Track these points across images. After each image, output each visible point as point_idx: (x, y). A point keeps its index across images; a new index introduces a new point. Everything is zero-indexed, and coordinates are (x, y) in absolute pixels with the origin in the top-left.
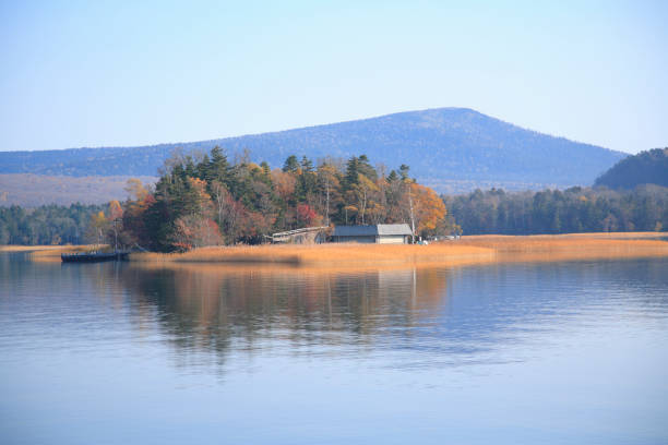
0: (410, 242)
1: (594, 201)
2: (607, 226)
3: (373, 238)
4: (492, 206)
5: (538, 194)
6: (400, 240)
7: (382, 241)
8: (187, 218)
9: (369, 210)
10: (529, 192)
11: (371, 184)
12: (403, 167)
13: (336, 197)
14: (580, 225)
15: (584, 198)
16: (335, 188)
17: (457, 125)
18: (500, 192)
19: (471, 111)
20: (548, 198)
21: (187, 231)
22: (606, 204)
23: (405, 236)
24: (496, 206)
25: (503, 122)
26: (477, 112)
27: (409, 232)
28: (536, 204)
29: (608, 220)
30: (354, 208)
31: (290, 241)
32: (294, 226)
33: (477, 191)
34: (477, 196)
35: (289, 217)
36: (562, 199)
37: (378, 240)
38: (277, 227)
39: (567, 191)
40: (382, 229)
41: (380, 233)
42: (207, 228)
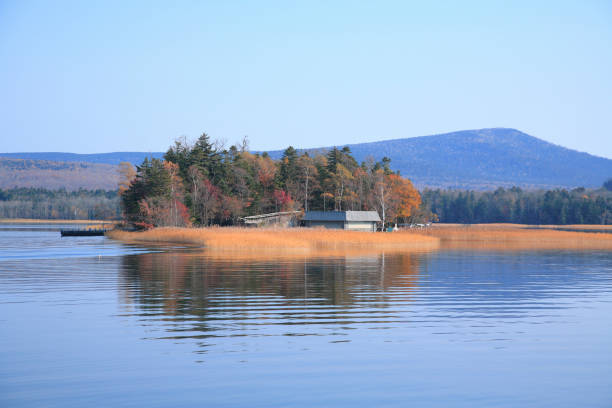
0: (379, 230)
1: (594, 200)
2: (604, 220)
3: (341, 223)
4: (511, 201)
5: (549, 192)
6: (369, 226)
7: (350, 226)
8: (151, 199)
9: (345, 197)
10: (541, 191)
11: (348, 174)
12: (385, 160)
13: (314, 184)
14: (582, 217)
15: (586, 197)
16: (315, 176)
17: (504, 141)
18: (518, 190)
19: (515, 130)
20: (557, 195)
21: (150, 212)
22: (603, 202)
23: (374, 222)
24: (514, 201)
25: (540, 140)
26: (520, 132)
27: (378, 219)
28: (546, 200)
29: (604, 215)
30: (331, 195)
31: (262, 224)
32: (267, 210)
33: (500, 189)
34: (500, 192)
35: (264, 201)
36: (568, 197)
37: (346, 225)
38: (251, 210)
39: (573, 191)
40: (350, 215)
41: (348, 219)
42: (174, 210)
